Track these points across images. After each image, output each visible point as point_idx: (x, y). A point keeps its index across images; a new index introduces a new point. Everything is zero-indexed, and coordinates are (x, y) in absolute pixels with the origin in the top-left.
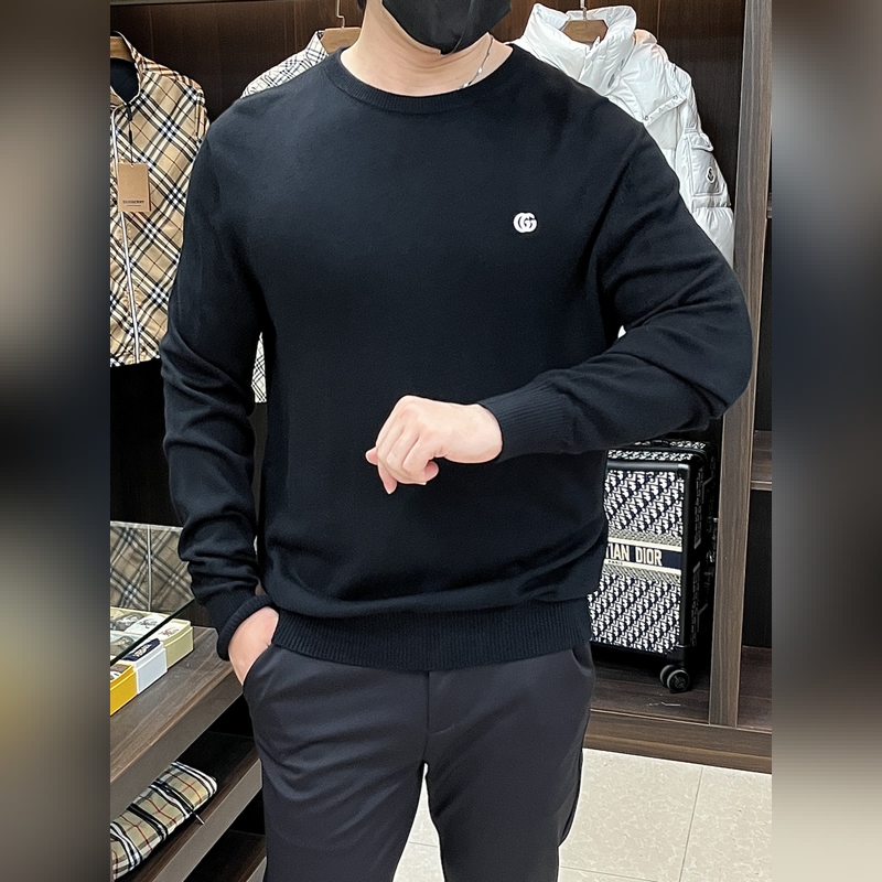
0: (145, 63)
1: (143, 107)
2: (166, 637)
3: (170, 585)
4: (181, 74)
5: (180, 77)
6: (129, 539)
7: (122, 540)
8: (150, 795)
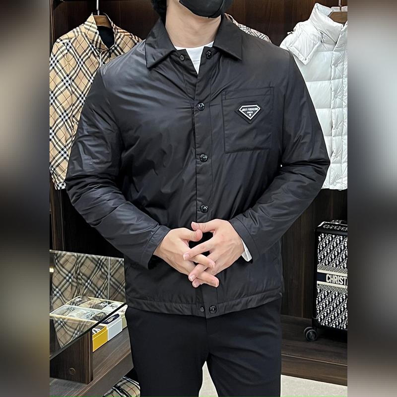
0: (117, 29)
1: (115, 51)
2: (122, 313)
3: (118, 291)
4: (134, 35)
5: (133, 36)
6: (100, 267)
7: (97, 268)
8: (112, 392)
